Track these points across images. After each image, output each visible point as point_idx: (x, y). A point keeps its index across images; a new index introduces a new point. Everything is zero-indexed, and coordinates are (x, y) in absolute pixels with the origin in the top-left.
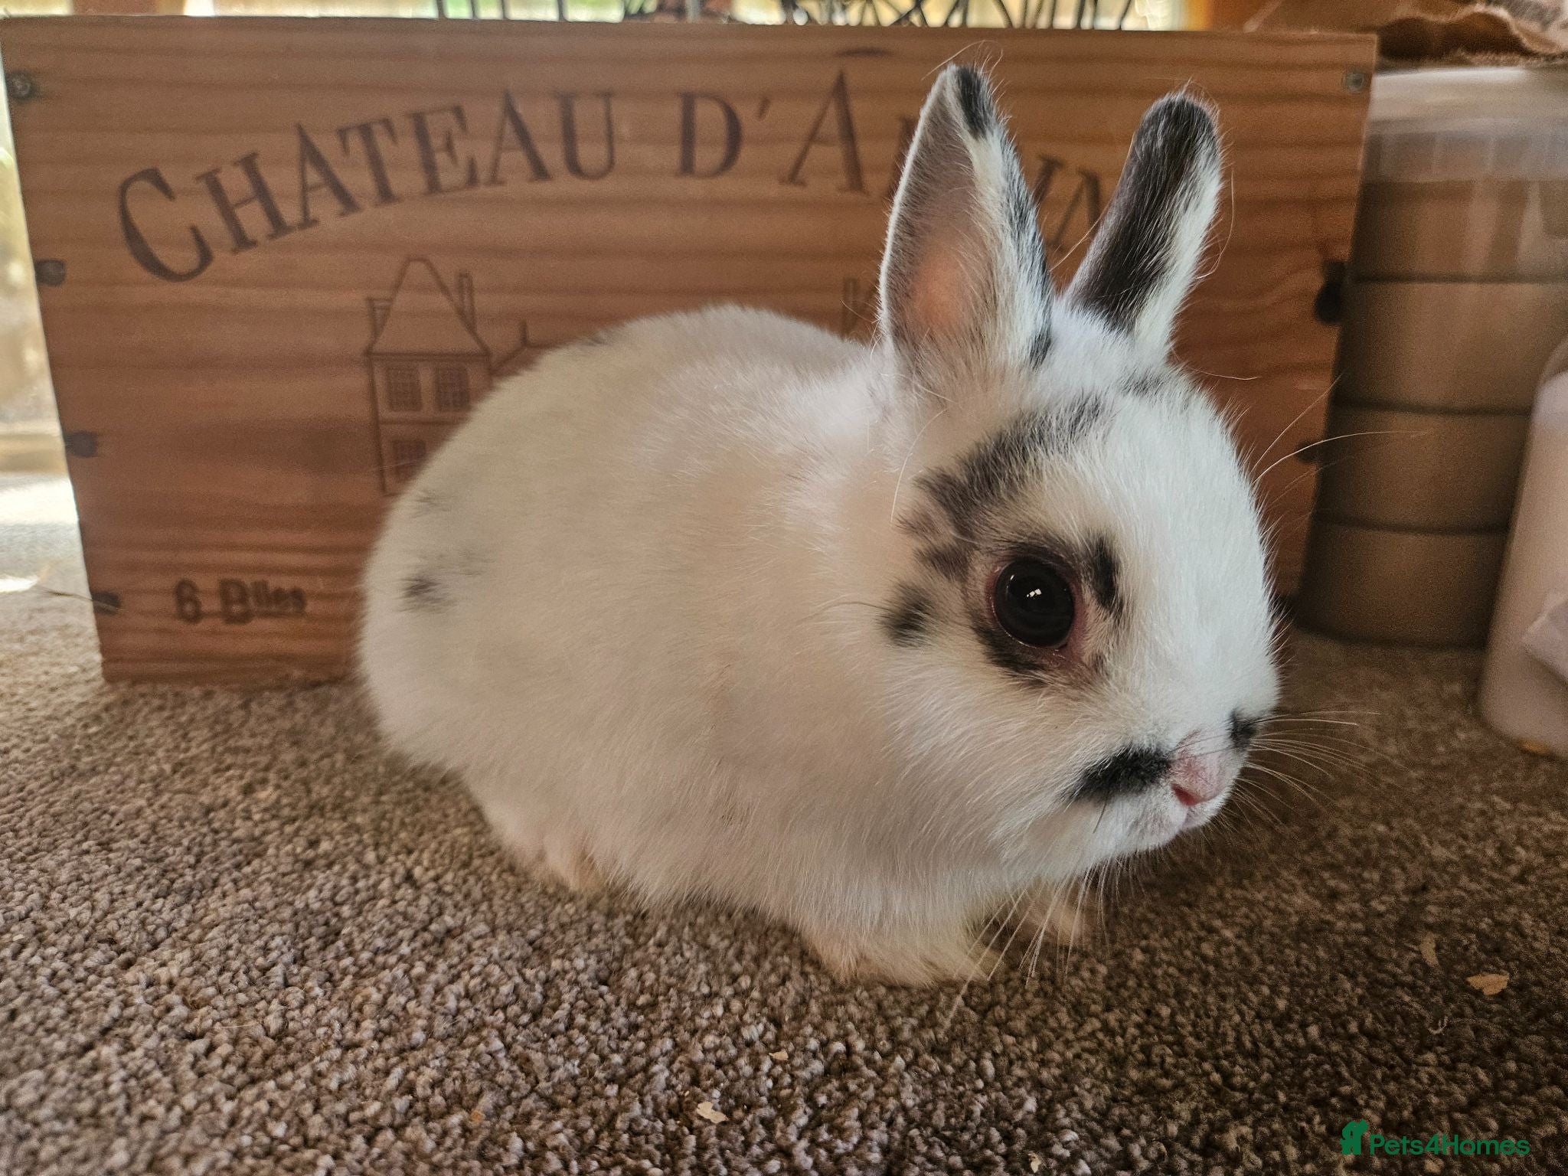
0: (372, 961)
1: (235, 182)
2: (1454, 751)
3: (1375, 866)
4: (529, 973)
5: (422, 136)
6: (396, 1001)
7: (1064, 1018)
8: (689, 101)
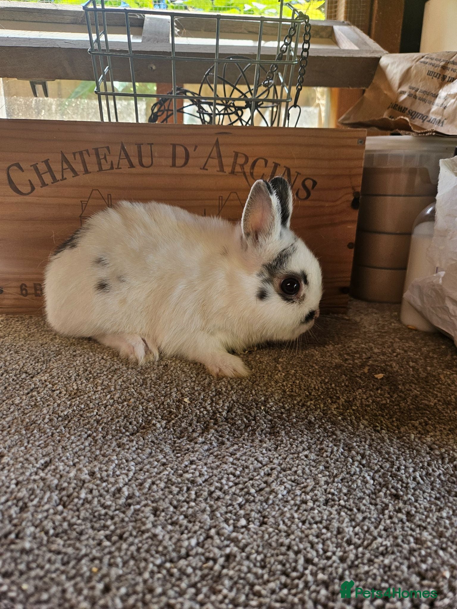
0: (97, 375)
1: (42, 167)
2: (390, 328)
3: (359, 354)
4: (138, 377)
5: (97, 155)
6: (105, 383)
7: (273, 383)
8: (174, 146)
